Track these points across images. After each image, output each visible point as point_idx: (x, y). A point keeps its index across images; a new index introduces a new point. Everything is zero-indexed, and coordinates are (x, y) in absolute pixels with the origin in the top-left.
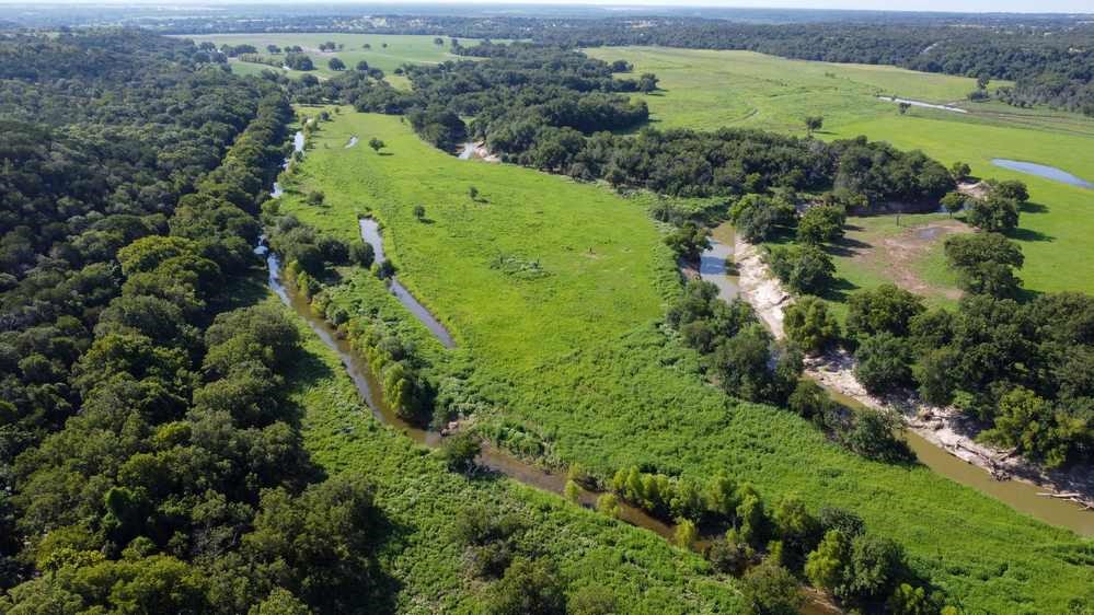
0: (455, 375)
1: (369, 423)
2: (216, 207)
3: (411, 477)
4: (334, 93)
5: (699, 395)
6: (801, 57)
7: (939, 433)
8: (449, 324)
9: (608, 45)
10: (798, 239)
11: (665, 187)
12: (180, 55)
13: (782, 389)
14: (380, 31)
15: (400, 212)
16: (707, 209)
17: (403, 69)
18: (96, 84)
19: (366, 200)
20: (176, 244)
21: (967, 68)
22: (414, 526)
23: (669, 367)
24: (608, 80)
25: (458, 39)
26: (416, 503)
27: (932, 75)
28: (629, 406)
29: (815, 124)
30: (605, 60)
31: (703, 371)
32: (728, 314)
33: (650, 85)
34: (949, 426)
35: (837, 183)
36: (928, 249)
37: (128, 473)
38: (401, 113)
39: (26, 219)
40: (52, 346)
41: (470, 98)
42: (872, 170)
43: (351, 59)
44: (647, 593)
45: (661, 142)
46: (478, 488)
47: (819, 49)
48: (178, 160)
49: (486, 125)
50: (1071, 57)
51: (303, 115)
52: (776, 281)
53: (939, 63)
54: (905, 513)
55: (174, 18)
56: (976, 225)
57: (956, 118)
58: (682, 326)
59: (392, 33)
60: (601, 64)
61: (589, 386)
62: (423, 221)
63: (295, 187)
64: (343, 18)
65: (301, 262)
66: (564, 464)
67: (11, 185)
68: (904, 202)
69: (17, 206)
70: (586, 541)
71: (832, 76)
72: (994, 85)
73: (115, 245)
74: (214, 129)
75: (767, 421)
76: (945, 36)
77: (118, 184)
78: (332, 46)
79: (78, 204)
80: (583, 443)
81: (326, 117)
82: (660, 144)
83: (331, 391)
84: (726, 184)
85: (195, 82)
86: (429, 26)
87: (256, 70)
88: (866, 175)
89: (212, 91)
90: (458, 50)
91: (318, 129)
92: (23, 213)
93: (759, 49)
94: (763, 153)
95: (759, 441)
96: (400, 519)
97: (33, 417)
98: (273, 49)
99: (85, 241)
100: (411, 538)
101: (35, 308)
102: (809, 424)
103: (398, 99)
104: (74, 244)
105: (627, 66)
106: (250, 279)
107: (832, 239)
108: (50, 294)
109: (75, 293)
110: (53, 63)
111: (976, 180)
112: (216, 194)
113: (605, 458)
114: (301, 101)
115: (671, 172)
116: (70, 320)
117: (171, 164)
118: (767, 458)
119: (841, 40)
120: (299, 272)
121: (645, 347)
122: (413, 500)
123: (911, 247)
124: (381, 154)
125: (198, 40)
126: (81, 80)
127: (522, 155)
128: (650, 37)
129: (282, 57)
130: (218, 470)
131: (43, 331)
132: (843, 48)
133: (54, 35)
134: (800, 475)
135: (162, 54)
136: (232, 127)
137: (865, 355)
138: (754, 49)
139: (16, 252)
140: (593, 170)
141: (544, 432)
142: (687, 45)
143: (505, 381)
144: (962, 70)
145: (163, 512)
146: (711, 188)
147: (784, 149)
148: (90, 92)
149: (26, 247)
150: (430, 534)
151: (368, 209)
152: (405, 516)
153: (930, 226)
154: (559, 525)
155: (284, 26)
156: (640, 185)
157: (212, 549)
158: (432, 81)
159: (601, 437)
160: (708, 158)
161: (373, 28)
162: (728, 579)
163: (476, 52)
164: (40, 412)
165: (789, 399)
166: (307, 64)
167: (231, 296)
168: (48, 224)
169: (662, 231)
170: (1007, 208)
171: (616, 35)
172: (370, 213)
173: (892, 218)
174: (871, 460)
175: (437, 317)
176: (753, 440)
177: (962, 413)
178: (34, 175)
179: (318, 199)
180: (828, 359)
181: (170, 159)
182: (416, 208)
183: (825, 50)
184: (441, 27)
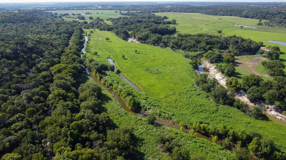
0: (144, 99)
1: (125, 112)
2: (72, 56)
3: (139, 126)
4: (92, 26)
5: (209, 103)
6: (211, 14)
7: (271, 112)
8: (138, 86)
9: (160, 12)
10: (223, 62)
11: (185, 49)
12: (50, 16)
13: (231, 101)
14: (100, 9)
15: (118, 57)
16: (197, 55)
17: (109, 19)
18: (31, 24)
19: (108, 54)
20: (65, 66)
21: (255, 17)
22: (144, 139)
23: (199, 96)
24: (163, 21)
25: (121, 11)
26: (142, 133)
27: (246, 19)
28: (191, 106)
29: (220, 32)
30: (161, 16)
31: (208, 97)
32: (212, 82)
33: (174, 22)
34: (274, 110)
35: (230, 47)
36: (257, 64)
37: (73, 126)
38: (111, 31)
39: (25, 60)
40: (40, 94)
41: (129, 26)
42: (239, 44)
43: (95, 16)
44: (208, 155)
45: (183, 37)
46: (157, 128)
47: (216, 12)
48: (58, 44)
49: (135, 33)
50: (282, 13)
51: (86, 32)
52: (220, 73)
53: (248, 16)
54: (269, 133)
55: (45, 6)
56: (268, 58)
57: (255, 30)
58: (200, 85)
59: (103, 10)
60: (160, 17)
61: (179, 101)
62: (124, 59)
63: (88, 51)
64: (90, 6)
65: (96, 70)
66: (178, 122)
67: (20, 51)
68: (248, 52)
69: (23, 57)
70: (189, 142)
71: (221, 19)
72: (263, 21)
73: (49, 67)
74: (65, 36)
75: (228, 110)
76: (248, 9)
77: (45, 50)
78: (88, 13)
79: (37, 56)
80: (182, 116)
81: (92, 32)
82: (183, 38)
83: (112, 104)
84: (201, 48)
85: (56, 23)
86: (113, 8)
87: (71, 20)
88: (237, 45)
89: (62, 26)
90: (122, 14)
91: (91, 35)
92: (24, 59)
93: (200, 12)
94: (210, 40)
95: (227, 115)
96: (139, 137)
97: (40, 112)
98: (73, 14)
99: (41, 66)
100: (144, 142)
101: (33, 83)
102: (239, 110)
103: (110, 27)
104: (38, 66)
105: (167, 17)
106: (83, 75)
107: (232, 62)
108: (35, 80)
109: (41, 79)
110: (19, 19)
111: (265, 46)
112: (70, 53)
113: (189, 120)
114: (84, 28)
115: (187, 45)
116: (42, 86)
117: (57, 45)
118: (230, 119)
119: (222, 10)
120: (96, 73)
121: (191, 91)
122: (141, 132)
123: (252, 64)
124: (109, 42)
125: (54, 12)
126: (27, 23)
127: (146, 41)
128: (171, 10)
129: (76, 16)
130: (93, 125)
131: (37, 90)
132: (222, 12)
133: (16, 12)
134: (240, 124)
135: (45, 16)
136: (69, 35)
137: (250, 92)
138: (199, 13)
139: (25, 69)
140: (166, 45)
141: (171, 114)
142: (181, 12)
143: (157, 100)
144: (254, 17)
145: (83, 137)
146: (198, 49)
147: (216, 39)
148: (30, 26)
149: (27, 67)
150: (148, 141)
151: (109, 56)
152: (140, 136)
153: (256, 58)
154: (181, 138)
155: (74, 8)
156: (179, 48)
157: (97, 146)
158: (118, 22)
159: (186, 115)
160: (196, 41)
161: (98, 8)
162: (228, 151)
163: (126, 14)
164: (41, 111)
165: (234, 104)
166: (83, 18)
167: (79, 79)
168: (31, 61)
169: (187, 61)
170: (277, 53)
171: (162, 9)
172: (110, 57)
173: (246, 56)
174: (257, 119)
175: (134, 84)
176: (226, 115)
177: (276, 107)
178: (26, 48)
179: (96, 53)
180: (238, 93)
181: (56, 44)
182: (123, 56)
183: (218, 13)
184: (116, 8)
